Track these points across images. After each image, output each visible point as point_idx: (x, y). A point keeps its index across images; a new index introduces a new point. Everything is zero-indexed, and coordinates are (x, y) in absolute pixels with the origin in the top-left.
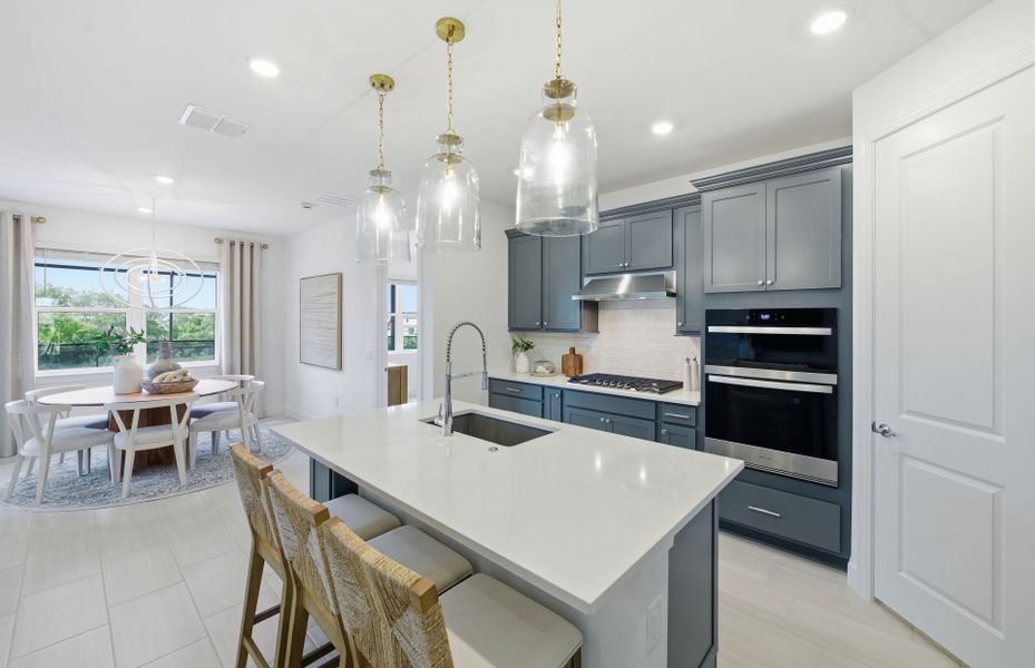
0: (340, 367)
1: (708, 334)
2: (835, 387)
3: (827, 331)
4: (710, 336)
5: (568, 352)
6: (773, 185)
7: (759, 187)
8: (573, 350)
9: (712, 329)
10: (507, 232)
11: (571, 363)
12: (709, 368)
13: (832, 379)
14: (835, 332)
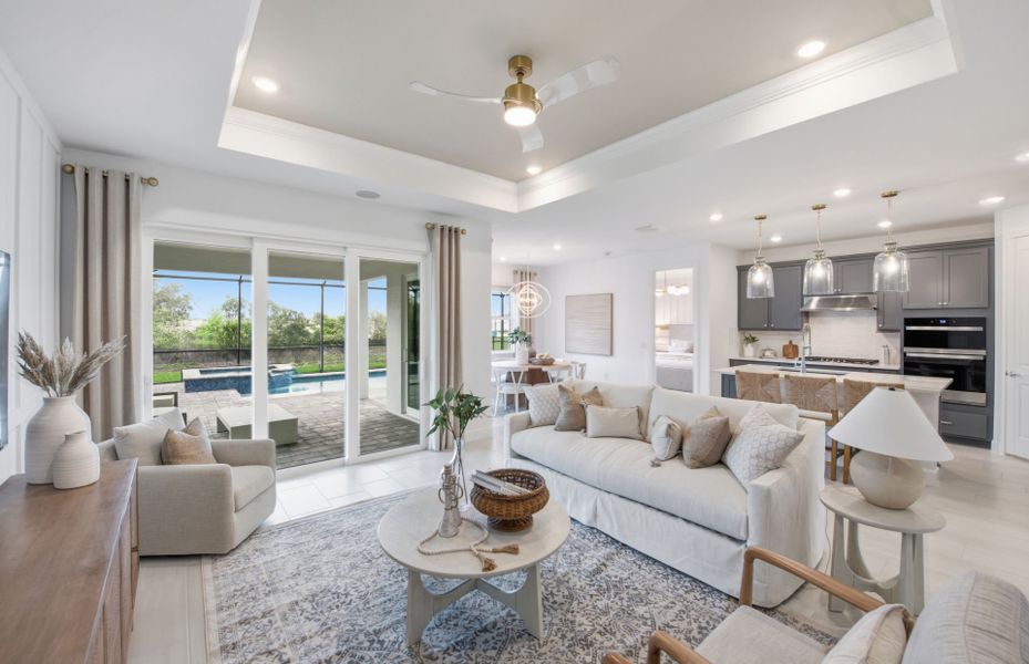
0: (612, 354)
1: (906, 331)
2: (985, 357)
3: (981, 329)
4: (907, 332)
5: (788, 343)
6: (947, 253)
7: (939, 254)
8: (791, 342)
9: (909, 328)
10: (738, 267)
11: (790, 350)
12: (906, 349)
13: (983, 352)
14: (985, 329)
